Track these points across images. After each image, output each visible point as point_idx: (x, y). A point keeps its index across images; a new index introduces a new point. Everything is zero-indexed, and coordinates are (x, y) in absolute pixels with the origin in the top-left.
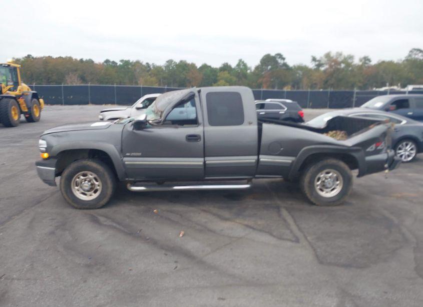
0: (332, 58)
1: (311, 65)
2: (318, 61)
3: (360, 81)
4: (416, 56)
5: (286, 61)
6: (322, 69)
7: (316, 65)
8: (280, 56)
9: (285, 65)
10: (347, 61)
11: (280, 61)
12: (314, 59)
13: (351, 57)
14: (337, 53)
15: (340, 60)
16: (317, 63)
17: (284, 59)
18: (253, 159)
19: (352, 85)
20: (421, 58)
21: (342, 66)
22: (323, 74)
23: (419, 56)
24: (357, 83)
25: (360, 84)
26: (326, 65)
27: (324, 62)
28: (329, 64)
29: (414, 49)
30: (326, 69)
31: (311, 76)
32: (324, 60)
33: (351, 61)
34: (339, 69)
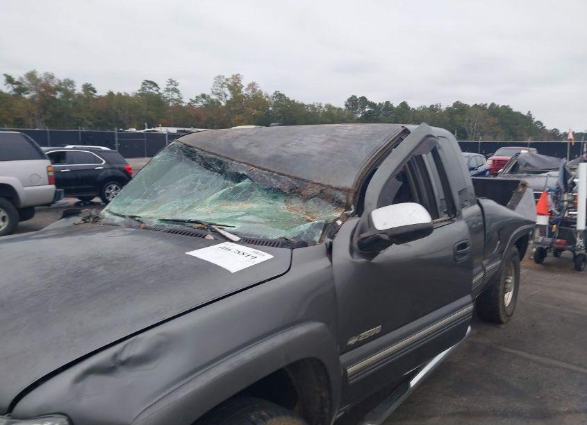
0: (39, 80)
1: (7, 89)
2: (17, 83)
4: (151, 90)
6: (27, 96)
7: (15, 90)
10: (64, 88)
12: (10, 80)
13: (70, 83)
14: (46, 74)
15: (54, 84)
16: (15, 86)
19: (79, 124)
20: (157, 93)
21: (59, 95)
22: (29, 104)
23: (154, 90)
24: (86, 120)
25: (90, 123)
26: (31, 90)
27: (27, 86)
28: (36, 89)
29: (147, 81)
30: (33, 98)
31: (11, 106)
32: (27, 83)
33: (71, 89)
34: (54, 99)
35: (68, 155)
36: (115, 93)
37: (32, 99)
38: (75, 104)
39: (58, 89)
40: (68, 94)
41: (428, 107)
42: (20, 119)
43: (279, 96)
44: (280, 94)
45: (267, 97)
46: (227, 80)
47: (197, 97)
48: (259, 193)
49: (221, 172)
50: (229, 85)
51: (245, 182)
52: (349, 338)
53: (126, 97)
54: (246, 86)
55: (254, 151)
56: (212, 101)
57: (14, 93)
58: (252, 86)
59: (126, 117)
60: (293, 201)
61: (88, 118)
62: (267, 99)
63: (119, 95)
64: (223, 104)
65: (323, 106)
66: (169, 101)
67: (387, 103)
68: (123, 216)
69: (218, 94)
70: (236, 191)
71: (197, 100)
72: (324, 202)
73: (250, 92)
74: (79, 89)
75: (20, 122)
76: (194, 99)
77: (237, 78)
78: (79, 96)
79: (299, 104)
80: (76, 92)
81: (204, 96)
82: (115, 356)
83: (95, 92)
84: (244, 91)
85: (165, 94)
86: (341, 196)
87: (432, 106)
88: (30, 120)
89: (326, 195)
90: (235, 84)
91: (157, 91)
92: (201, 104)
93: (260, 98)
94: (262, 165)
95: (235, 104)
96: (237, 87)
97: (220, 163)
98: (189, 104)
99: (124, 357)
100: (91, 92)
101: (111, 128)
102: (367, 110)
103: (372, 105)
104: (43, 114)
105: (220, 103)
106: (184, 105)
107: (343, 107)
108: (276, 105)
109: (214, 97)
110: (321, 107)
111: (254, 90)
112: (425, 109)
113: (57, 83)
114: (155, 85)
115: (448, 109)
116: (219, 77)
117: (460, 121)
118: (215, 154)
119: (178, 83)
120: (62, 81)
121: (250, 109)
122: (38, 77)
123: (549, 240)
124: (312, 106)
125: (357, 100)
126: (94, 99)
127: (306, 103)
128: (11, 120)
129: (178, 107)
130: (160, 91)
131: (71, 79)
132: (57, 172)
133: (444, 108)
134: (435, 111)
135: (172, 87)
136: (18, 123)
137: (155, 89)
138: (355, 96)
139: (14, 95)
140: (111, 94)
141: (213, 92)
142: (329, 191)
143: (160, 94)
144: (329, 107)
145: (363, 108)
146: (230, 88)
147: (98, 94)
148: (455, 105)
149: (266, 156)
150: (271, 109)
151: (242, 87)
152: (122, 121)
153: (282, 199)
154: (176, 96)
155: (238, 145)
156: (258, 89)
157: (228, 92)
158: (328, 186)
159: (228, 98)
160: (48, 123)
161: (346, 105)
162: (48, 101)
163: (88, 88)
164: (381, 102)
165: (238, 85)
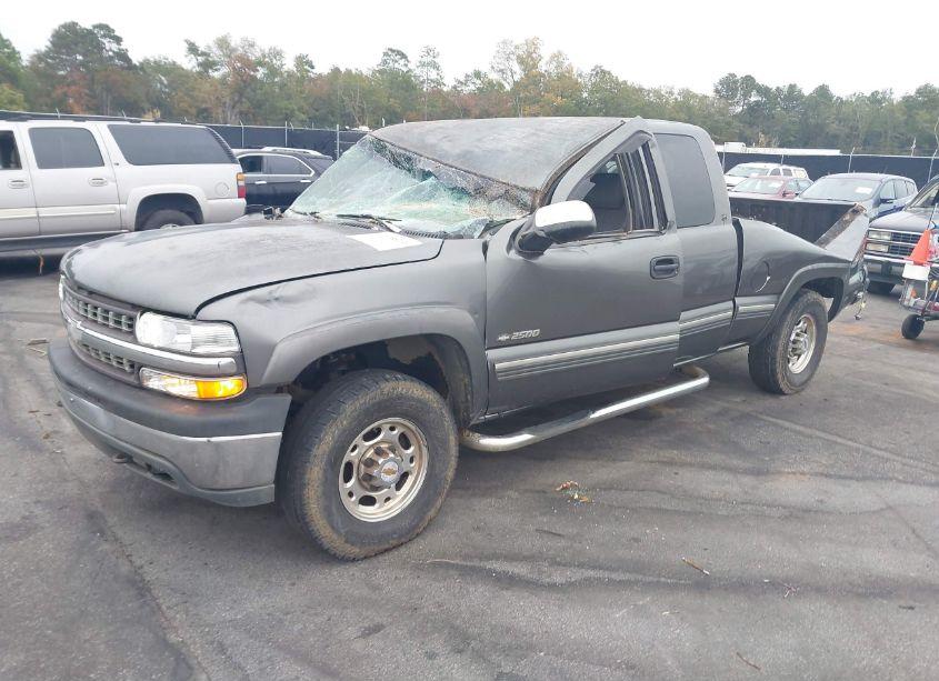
0: (234, 50)
1: (189, 64)
2: (203, 54)
3: (300, 109)
4: (396, 65)
5: (124, 46)
6: (216, 75)
7: (200, 65)
8: (107, 31)
9: (123, 56)
10: (269, 62)
11: (110, 45)
12: (193, 49)
13: (278, 54)
14: (245, 40)
15: (254, 55)
16: (201, 59)
17: (118, 40)
18: (725, 311)
19: (288, 117)
20: (405, 70)
21: (261, 73)
22: (219, 87)
23: (400, 65)
24: (297, 113)
25: (303, 117)
26: (222, 65)
27: (216, 59)
28: (229, 64)
29: (391, 50)
30: (224, 77)
31: (194, 89)
32: (216, 54)
33: (279, 63)
34: (254, 78)
35: (265, 160)
36: (343, 70)
37: (223, 80)
38: (283, 86)
39: (261, 64)
40: (273, 71)
41: (868, 94)
42: (206, 110)
43: (602, 74)
44: (602, 71)
45: (580, 75)
46: (516, 47)
47: (467, 76)
48: (444, 194)
49: (409, 170)
50: (518, 57)
51: (431, 180)
52: (501, 334)
53: (360, 76)
54: (546, 58)
55: (446, 146)
56: (490, 83)
57: (198, 69)
58: (557, 57)
59: (357, 109)
60: (477, 202)
61: (299, 110)
62: (579, 80)
63: (349, 72)
64: (508, 88)
65: (676, 91)
66: (422, 82)
67: (792, 87)
68: (305, 214)
69: (501, 71)
70: (419, 190)
71: (466, 81)
72: (508, 204)
73: (552, 68)
74: (289, 65)
75: (205, 115)
76: (462, 79)
77: (533, 45)
78: (290, 74)
79: (634, 89)
80: (285, 68)
81: (478, 75)
82: (270, 293)
83: (313, 67)
84: (543, 67)
85: (417, 72)
86: (527, 198)
87: (874, 94)
88: (220, 111)
89: (510, 196)
90: (530, 55)
91: (406, 65)
92: (472, 87)
93: (570, 78)
94: (450, 162)
95: (526, 87)
96: (533, 59)
97: (409, 159)
98: (455, 87)
99: (277, 295)
100: (306, 67)
101: (333, 125)
102: (753, 99)
103: (764, 91)
104: (237, 102)
105: (501, 86)
106: (445, 89)
107: (711, 93)
108: (596, 89)
109: (494, 76)
110: (671, 93)
111: (559, 65)
112: (860, 99)
113: (259, 54)
114: (403, 56)
115: (907, 99)
116: (504, 42)
117: (926, 122)
118: (405, 149)
119: (438, 54)
120: (267, 51)
121: (550, 96)
122: (233, 44)
123: (922, 303)
124: (657, 93)
125: (735, 82)
126: (311, 80)
127: (646, 86)
128: (194, 111)
129: (437, 93)
130: (411, 66)
131: (278, 48)
132: (250, 185)
133: (897, 97)
134: (880, 102)
135: (429, 59)
136: (203, 115)
137: (402, 62)
138: (733, 75)
139: (199, 73)
140: (336, 71)
141: (493, 68)
142: (515, 192)
143: (410, 70)
144: (687, 94)
145: (746, 95)
146: (521, 61)
147: (318, 70)
148: (920, 92)
149: (457, 151)
150: (585, 95)
151: (541, 58)
152: (349, 115)
153: (466, 199)
154: (433, 75)
155: (431, 140)
156: (567, 63)
157: (517, 68)
158: (515, 186)
159: (517, 78)
160: (244, 115)
161: (717, 91)
162: (245, 82)
163: (303, 62)
164: (781, 86)
165: (534, 55)
